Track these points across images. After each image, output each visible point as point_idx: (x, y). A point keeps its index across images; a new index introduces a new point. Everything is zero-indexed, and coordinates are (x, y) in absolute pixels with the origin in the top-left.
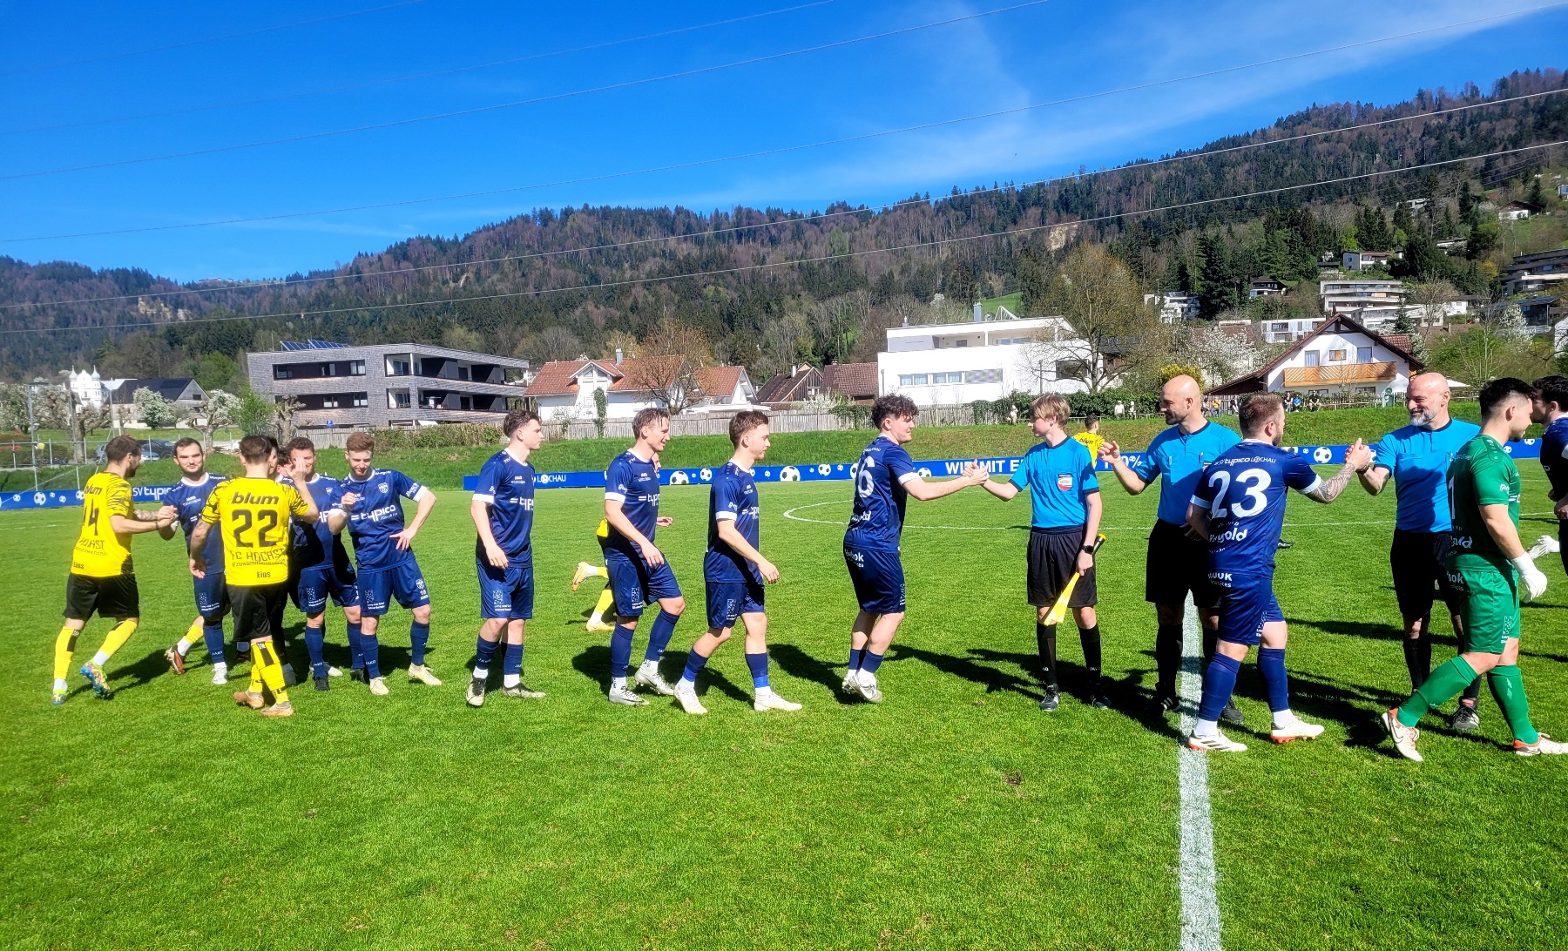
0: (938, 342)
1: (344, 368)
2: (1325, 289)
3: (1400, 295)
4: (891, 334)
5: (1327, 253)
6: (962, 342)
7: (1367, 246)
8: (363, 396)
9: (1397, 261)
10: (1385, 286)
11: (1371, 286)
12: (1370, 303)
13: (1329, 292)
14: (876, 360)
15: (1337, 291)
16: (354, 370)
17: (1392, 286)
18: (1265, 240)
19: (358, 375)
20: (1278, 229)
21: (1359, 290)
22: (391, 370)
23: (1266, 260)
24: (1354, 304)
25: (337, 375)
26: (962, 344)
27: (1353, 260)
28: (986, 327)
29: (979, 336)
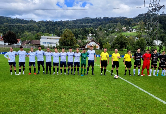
0: (48, 38)
2: (88, 37)
4: (42, 37)
5: (88, 33)
7: (91, 33)
9: (94, 35)
14: (40, 40)
17: (94, 38)
20: (83, 30)
24: (90, 39)
26: (51, 39)
27: (90, 35)
28: (54, 37)
29: (53, 38)
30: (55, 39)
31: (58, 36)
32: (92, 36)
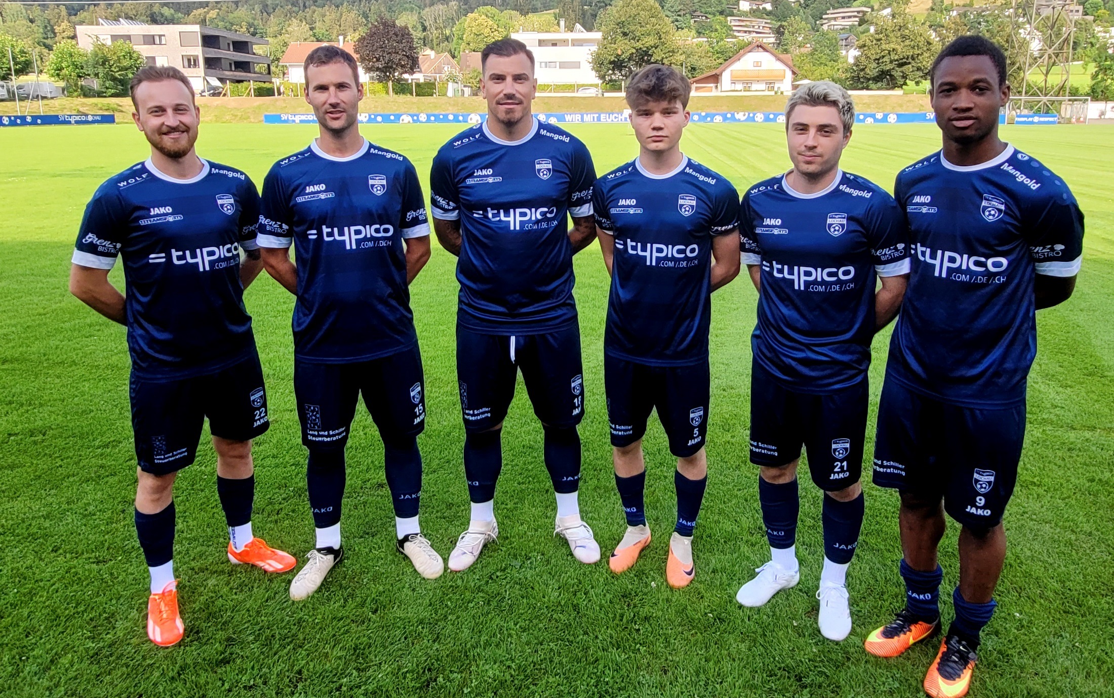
0: (542, 43)
1: (150, 40)
2: (731, 22)
3: (769, 28)
6: (554, 43)
10: (762, 22)
12: (754, 32)
15: (737, 23)
16: (157, 42)
19: (160, 44)
21: (748, 24)
25: (146, 44)
26: (554, 45)
27: (745, 5)
28: (570, 36)
29: (565, 42)
30: (577, 43)
31: (589, 29)
32: (754, 13)
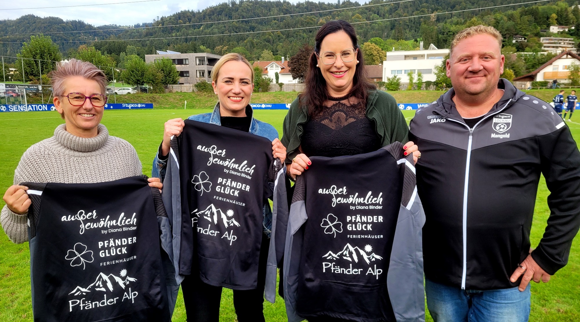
1: (180, 62)
2: (543, 41)
3: (573, 44)
5: (544, 25)
6: (415, 57)
7: (560, 23)
8: (187, 72)
9: (573, 30)
10: (567, 40)
11: (561, 40)
12: (560, 47)
13: (544, 42)
14: (382, 64)
15: (547, 42)
16: (184, 63)
17: (570, 40)
18: (519, 20)
19: (186, 64)
20: (525, 15)
21: (556, 41)
22: (198, 63)
23: (520, 28)
24: (553, 47)
25: (178, 64)
26: (415, 59)
27: (554, 29)
32: (561, 34)
